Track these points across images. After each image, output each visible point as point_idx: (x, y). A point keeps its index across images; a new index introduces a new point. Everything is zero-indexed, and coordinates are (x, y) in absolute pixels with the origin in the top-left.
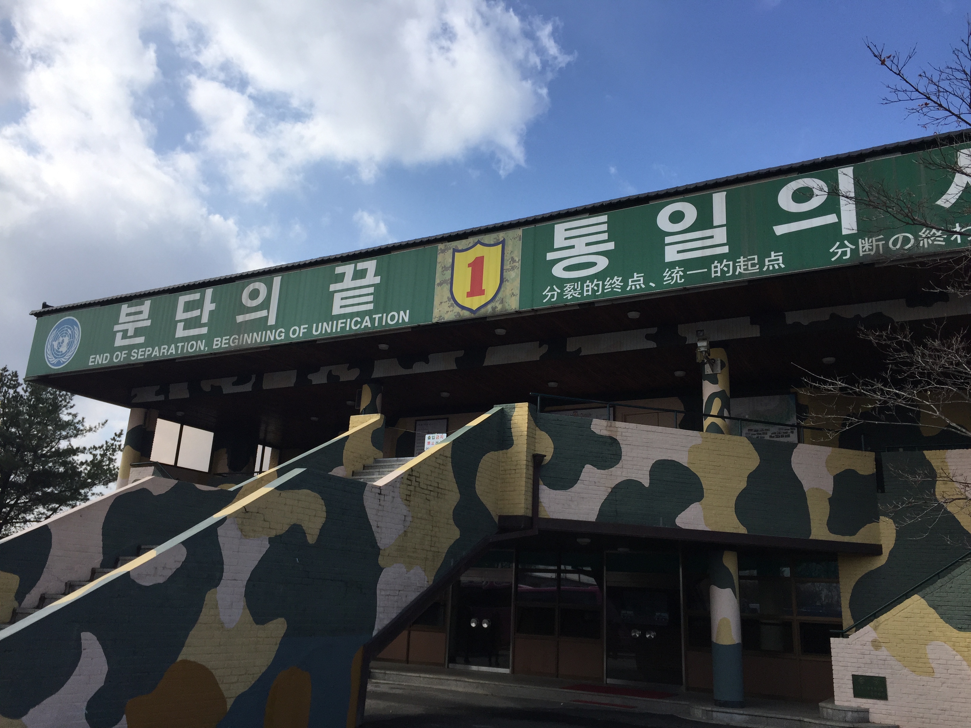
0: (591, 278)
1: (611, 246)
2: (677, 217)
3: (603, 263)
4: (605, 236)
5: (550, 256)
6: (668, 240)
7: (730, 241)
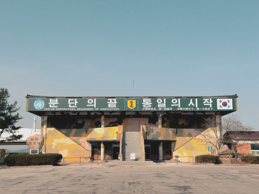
0: (149, 108)
1: (151, 104)
2: (159, 101)
3: (150, 106)
4: (150, 102)
5: (143, 104)
6: (158, 104)
7: (166, 106)
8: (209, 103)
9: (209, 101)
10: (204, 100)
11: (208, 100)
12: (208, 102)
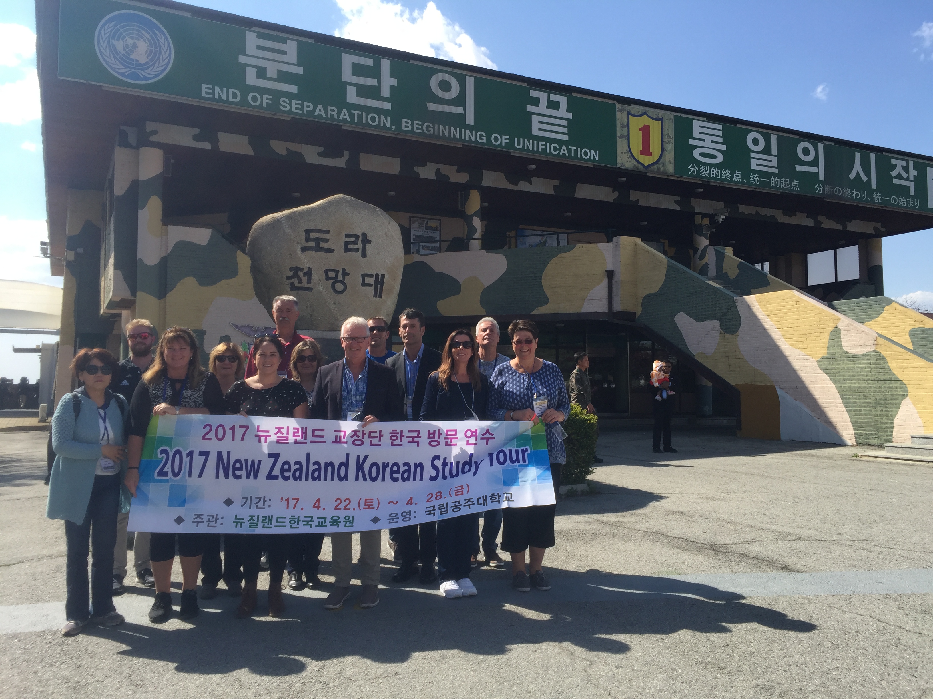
8: (908, 179)
9: (906, 169)
10: (893, 161)
11: (904, 163)
12: (905, 175)
